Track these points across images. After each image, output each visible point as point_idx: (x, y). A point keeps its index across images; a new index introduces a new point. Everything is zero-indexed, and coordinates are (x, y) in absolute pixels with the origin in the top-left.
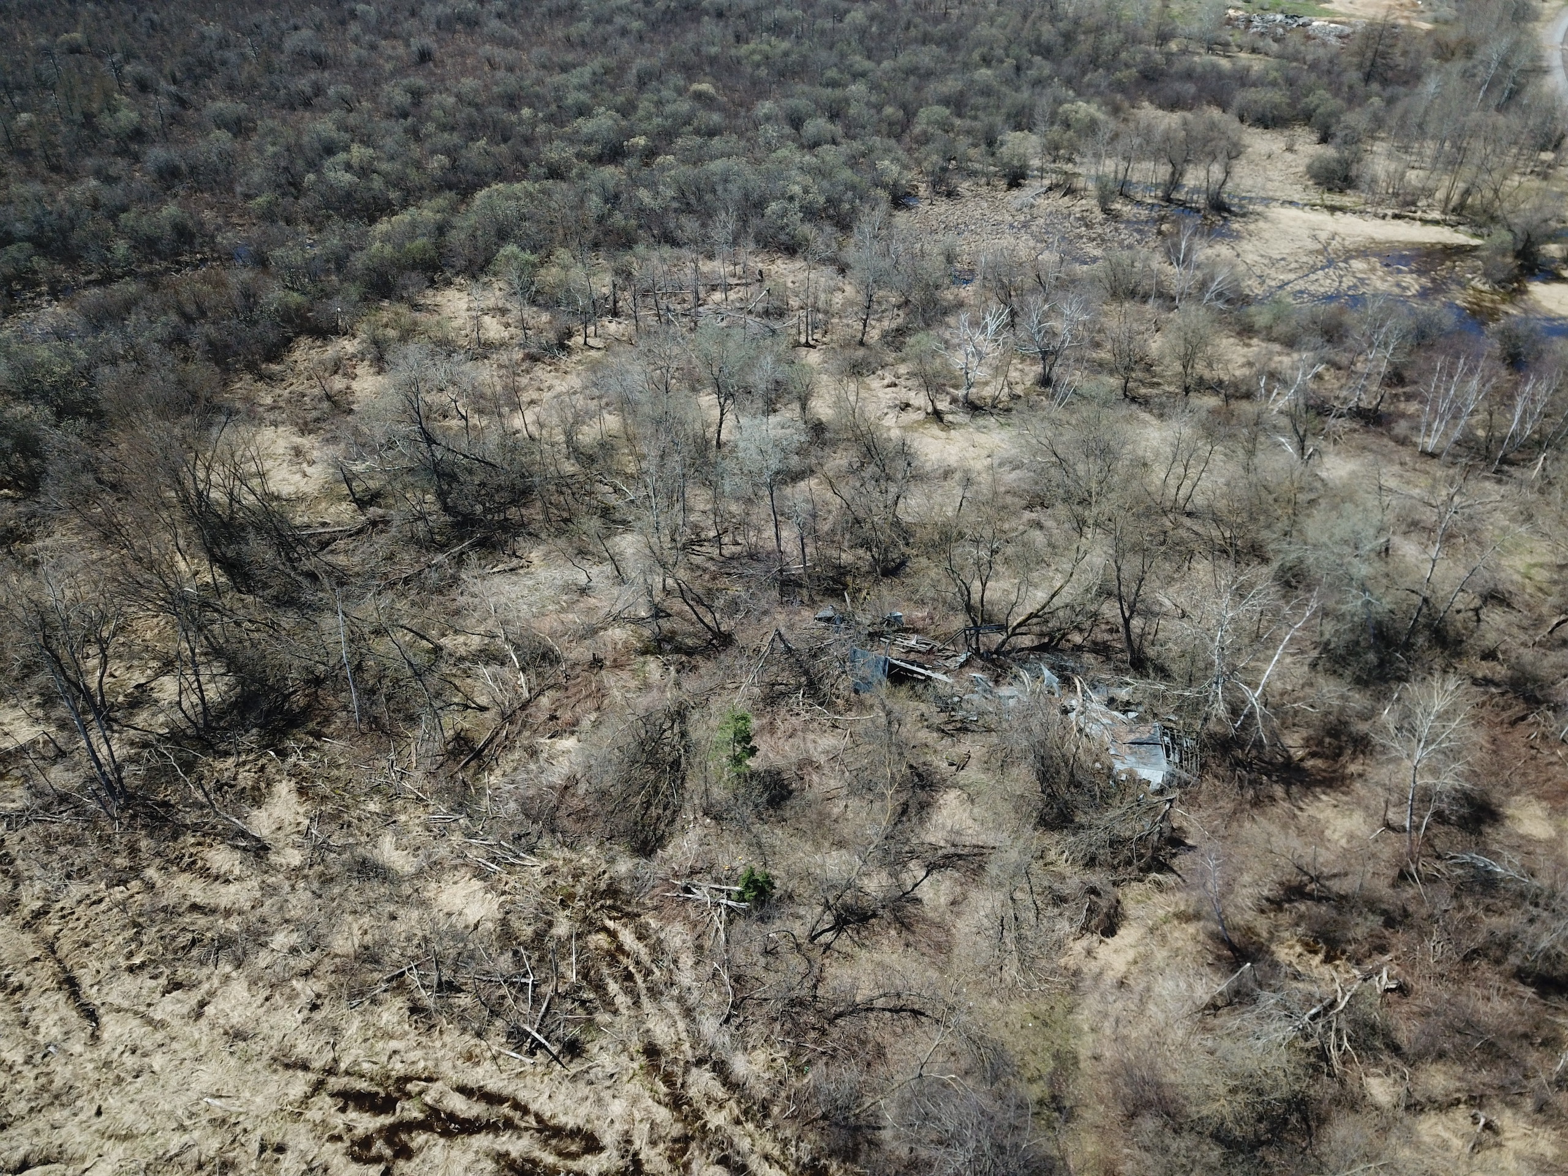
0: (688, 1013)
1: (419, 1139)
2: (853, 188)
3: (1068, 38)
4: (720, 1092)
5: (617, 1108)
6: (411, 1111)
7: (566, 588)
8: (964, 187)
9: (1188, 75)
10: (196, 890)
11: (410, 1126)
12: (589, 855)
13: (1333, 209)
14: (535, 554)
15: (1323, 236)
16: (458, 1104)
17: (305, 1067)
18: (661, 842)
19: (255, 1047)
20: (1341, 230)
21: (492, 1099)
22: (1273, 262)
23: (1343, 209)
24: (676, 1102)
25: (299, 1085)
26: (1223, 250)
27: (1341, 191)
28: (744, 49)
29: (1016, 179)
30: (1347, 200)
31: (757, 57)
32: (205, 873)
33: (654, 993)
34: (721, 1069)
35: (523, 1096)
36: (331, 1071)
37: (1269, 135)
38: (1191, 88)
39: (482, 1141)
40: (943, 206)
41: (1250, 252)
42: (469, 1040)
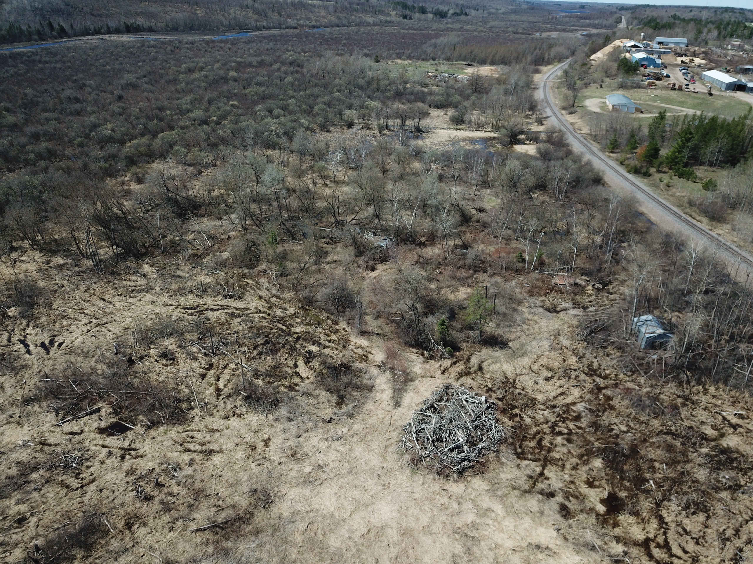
0: (268, 290)
1: (204, 312)
2: (293, 128)
3: (369, 84)
4: (278, 300)
5: (254, 304)
6: (202, 309)
7: (216, 226)
8: (332, 129)
9: (412, 93)
10: (129, 283)
11: (202, 311)
12: (236, 270)
13: (457, 130)
14: (204, 220)
15: (452, 137)
16: (214, 307)
17: (172, 305)
18: (255, 267)
19: (157, 303)
20: (458, 135)
21: (221, 306)
22: (435, 144)
23: (460, 129)
24: (268, 303)
25: (172, 308)
26: (420, 142)
27: (461, 125)
28: (247, 91)
29: (350, 125)
30: (462, 127)
31: (253, 93)
32: (130, 280)
33: (259, 289)
34: (278, 297)
35: (229, 304)
36: (180, 305)
37: (439, 111)
38: (412, 97)
39: (219, 311)
40: (325, 135)
41: (428, 142)
42: (213, 298)
